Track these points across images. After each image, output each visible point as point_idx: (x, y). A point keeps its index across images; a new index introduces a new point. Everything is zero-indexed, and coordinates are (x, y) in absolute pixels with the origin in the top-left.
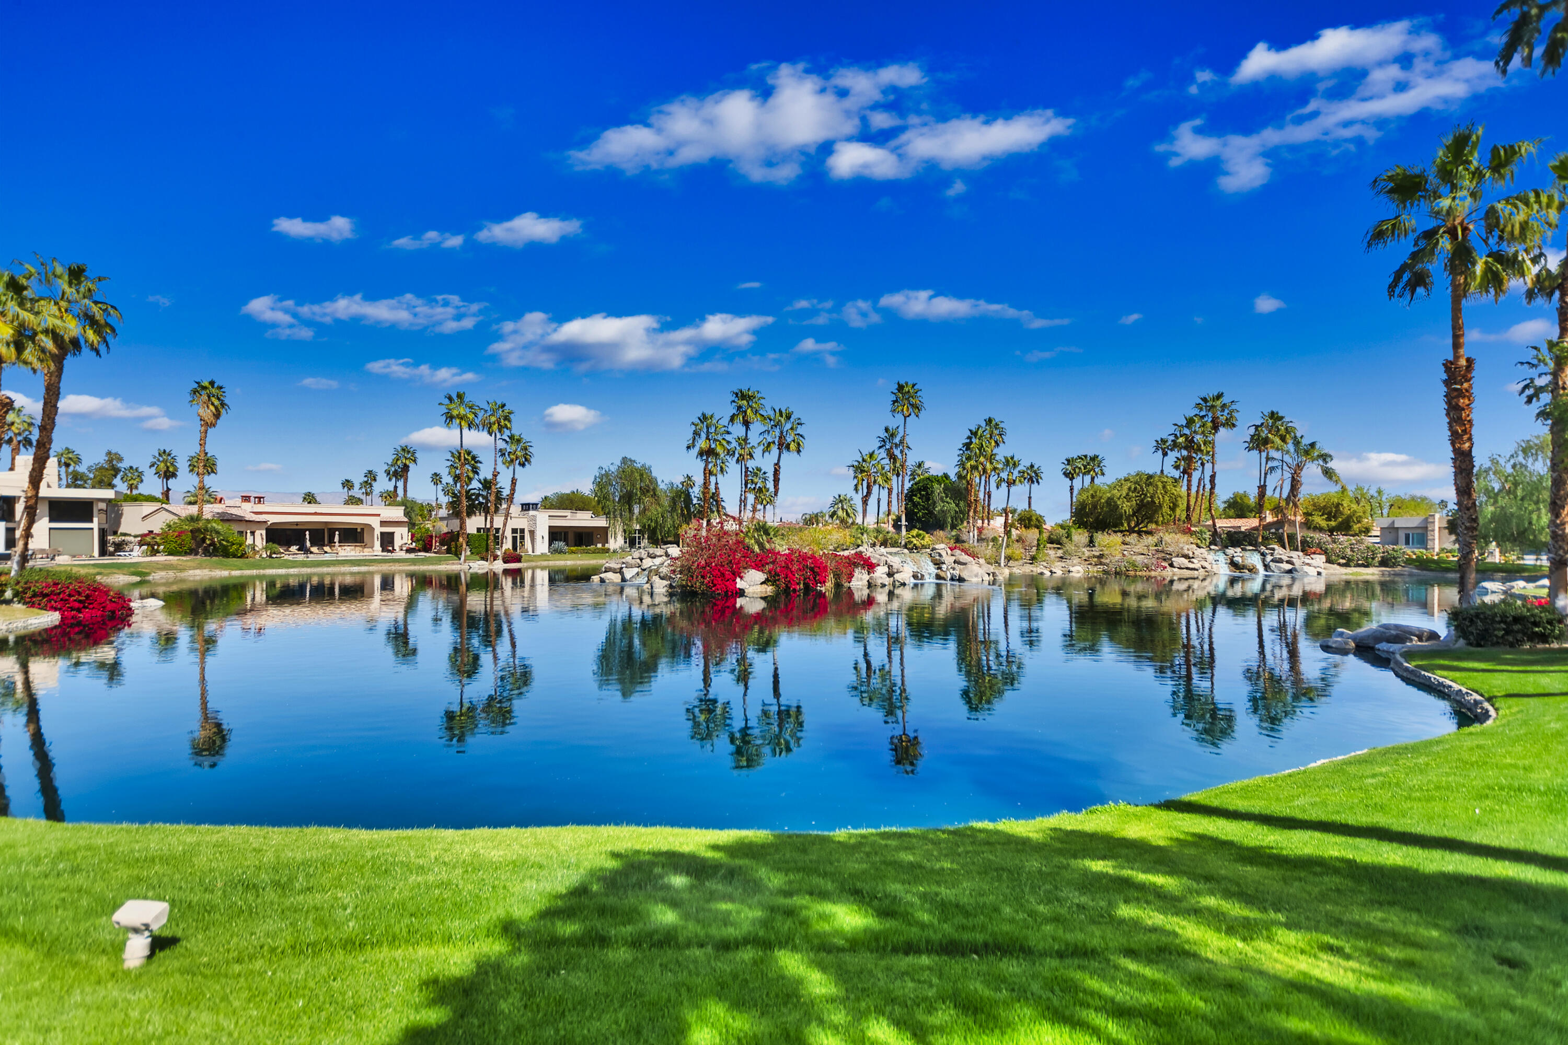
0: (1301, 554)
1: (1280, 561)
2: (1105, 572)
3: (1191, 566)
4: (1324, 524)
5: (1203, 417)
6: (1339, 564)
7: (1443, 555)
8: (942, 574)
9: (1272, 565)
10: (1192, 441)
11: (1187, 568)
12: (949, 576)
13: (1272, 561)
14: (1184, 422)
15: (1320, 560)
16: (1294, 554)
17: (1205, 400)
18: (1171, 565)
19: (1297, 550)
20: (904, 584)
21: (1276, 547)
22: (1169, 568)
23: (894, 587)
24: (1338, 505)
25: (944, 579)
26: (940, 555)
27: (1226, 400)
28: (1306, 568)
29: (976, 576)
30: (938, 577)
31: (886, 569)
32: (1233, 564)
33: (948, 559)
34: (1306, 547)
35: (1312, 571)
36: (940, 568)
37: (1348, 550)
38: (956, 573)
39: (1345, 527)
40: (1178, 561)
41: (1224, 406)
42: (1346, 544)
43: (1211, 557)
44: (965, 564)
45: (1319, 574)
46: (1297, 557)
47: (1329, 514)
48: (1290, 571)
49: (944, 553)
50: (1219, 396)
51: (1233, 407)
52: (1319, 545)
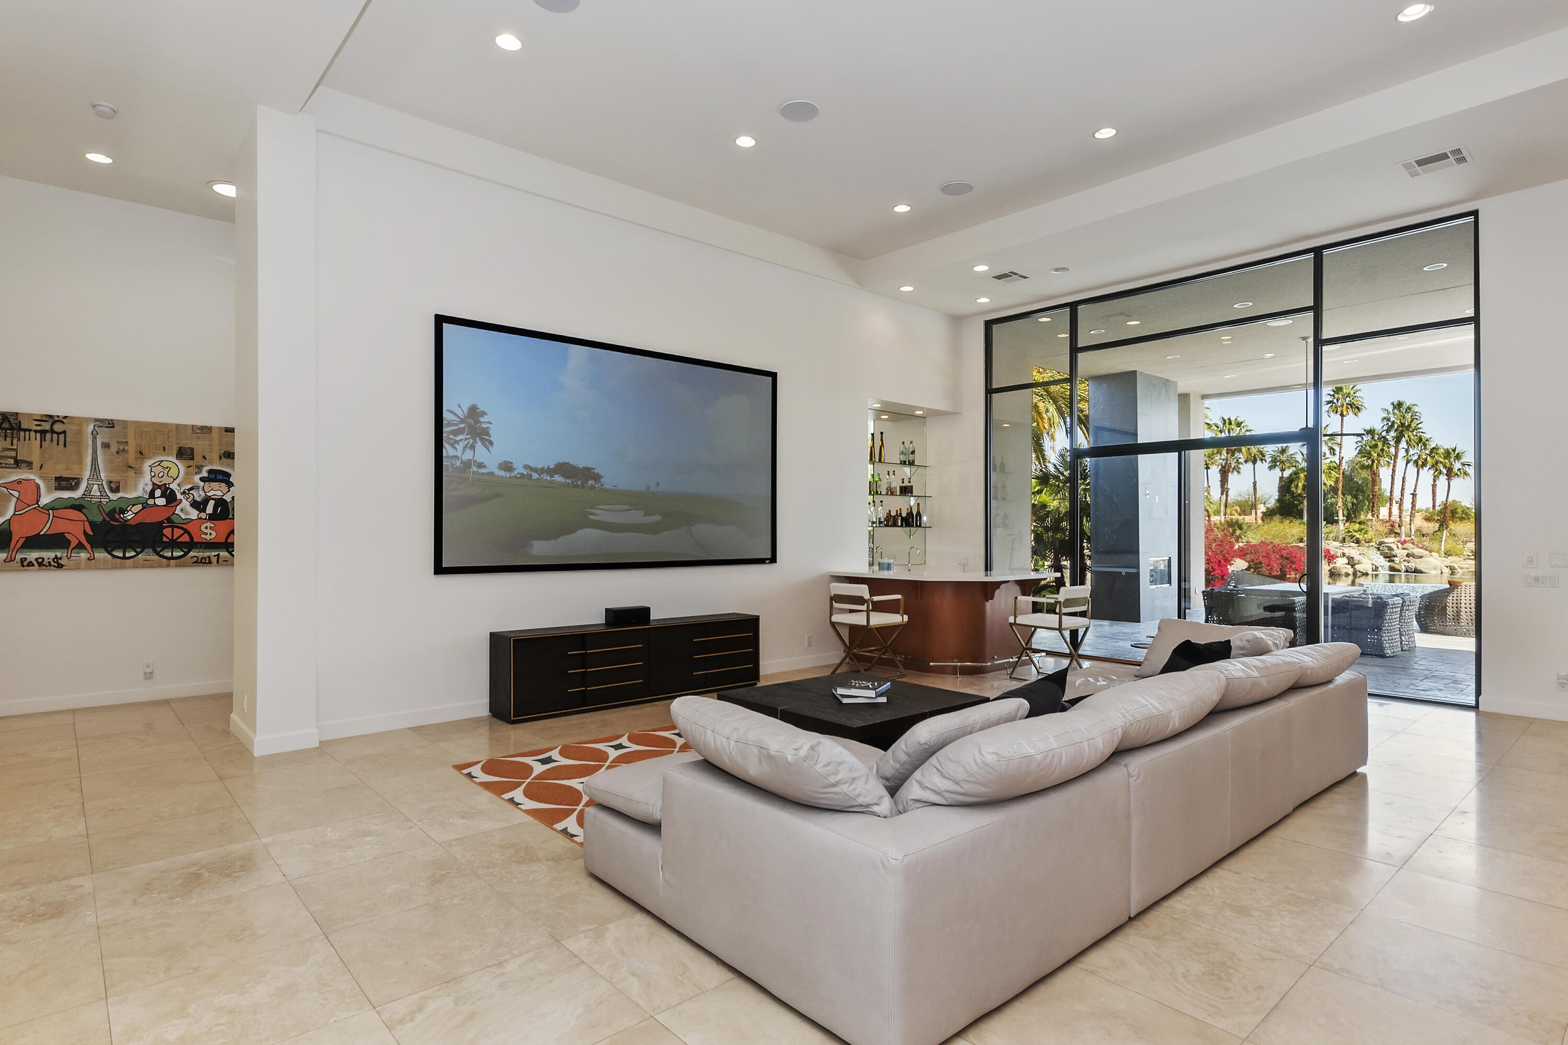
8: (1397, 567)
12: (1404, 569)
20: (1367, 574)
23: (1355, 574)
25: (1399, 571)
26: (1390, 549)
29: (1435, 568)
30: (1392, 569)
31: (1346, 560)
33: (1400, 553)
36: (1393, 561)
38: (1413, 564)
44: (1421, 557)
49: (1394, 546)
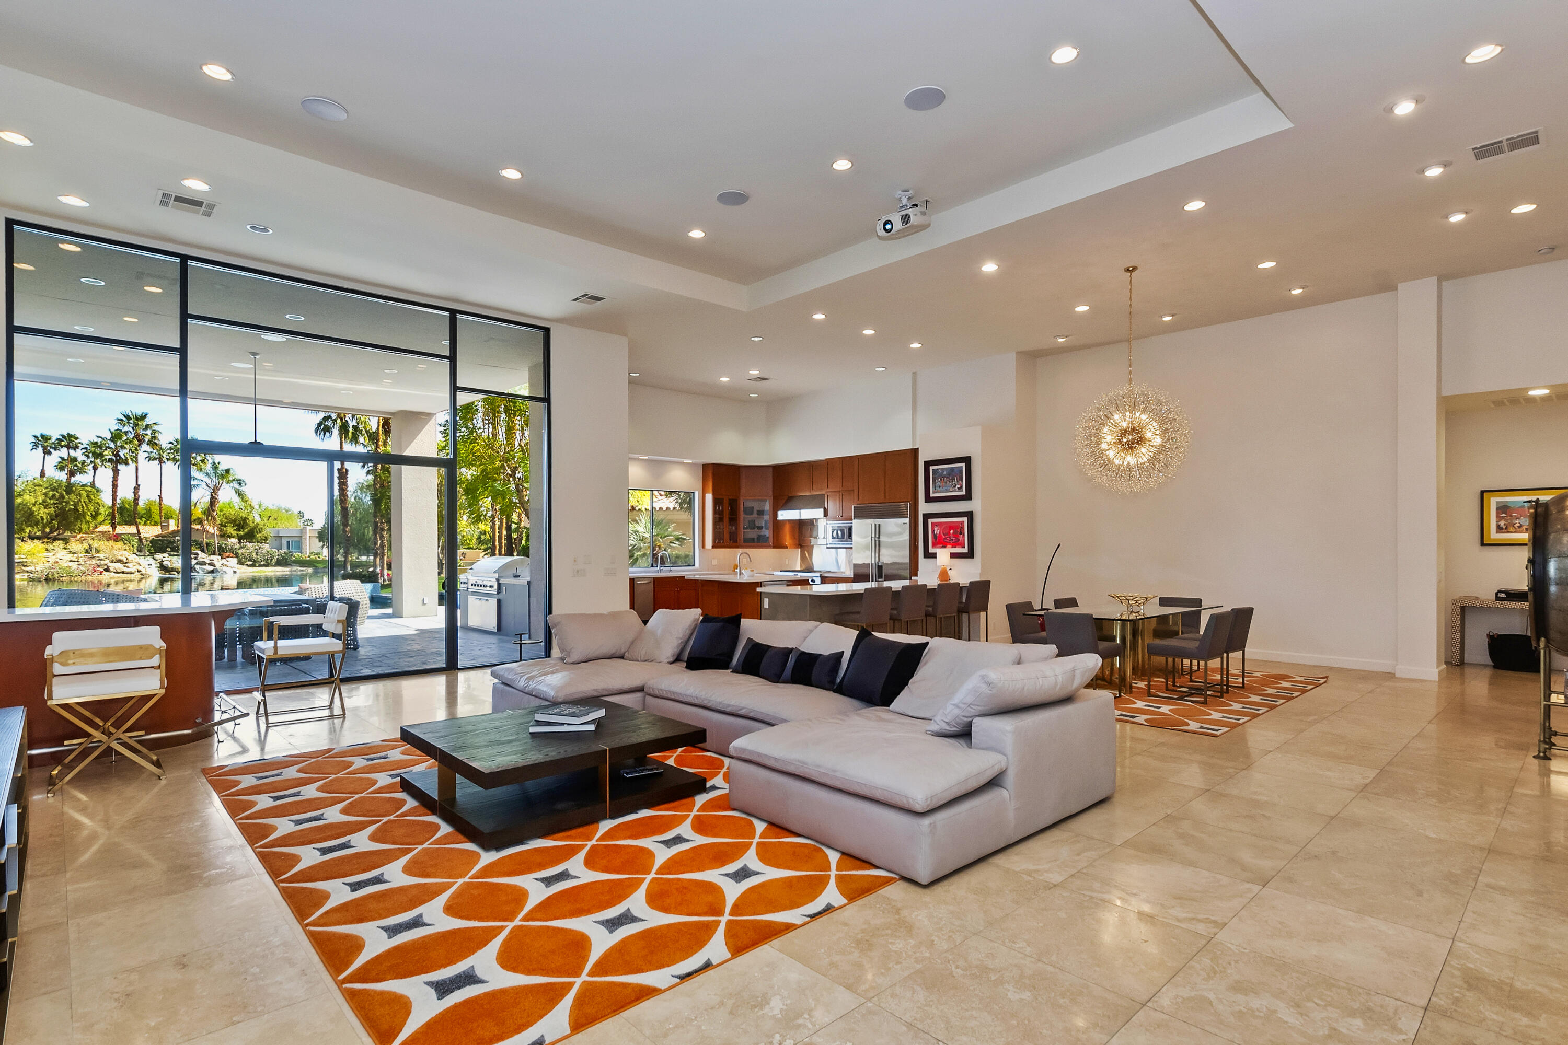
0: (219, 557)
1: (204, 563)
2: (31, 580)
3: (126, 570)
4: (234, 533)
5: (126, 433)
6: (247, 565)
7: (313, 557)
9: (197, 567)
10: (117, 455)
11: (123, 572)
13: (197, 564)
14: (109, 436)
15: (233, 561)
16: (212, 557)
17: (128, 417)
18: (107, 570)
19: (214, 554)
21: (199, 552)
22: (104, 573)
24: (245, 519)
27: (148, 421)
28: (225, 569)
32: (163, 568)
34: (222, 551)
35: (230, 571)
37: (254, 554)
39: (251, 536)
40: (113, 566)
41: (147, 427)
42: (252, 549)
43: (142, 560)
45: (235, 572)
46: (216, 558)
47: (239, 525)
48: (212, 572)
50: (143, 417)
51: (156, 428)
52: (232, 551)
